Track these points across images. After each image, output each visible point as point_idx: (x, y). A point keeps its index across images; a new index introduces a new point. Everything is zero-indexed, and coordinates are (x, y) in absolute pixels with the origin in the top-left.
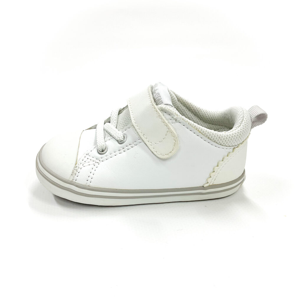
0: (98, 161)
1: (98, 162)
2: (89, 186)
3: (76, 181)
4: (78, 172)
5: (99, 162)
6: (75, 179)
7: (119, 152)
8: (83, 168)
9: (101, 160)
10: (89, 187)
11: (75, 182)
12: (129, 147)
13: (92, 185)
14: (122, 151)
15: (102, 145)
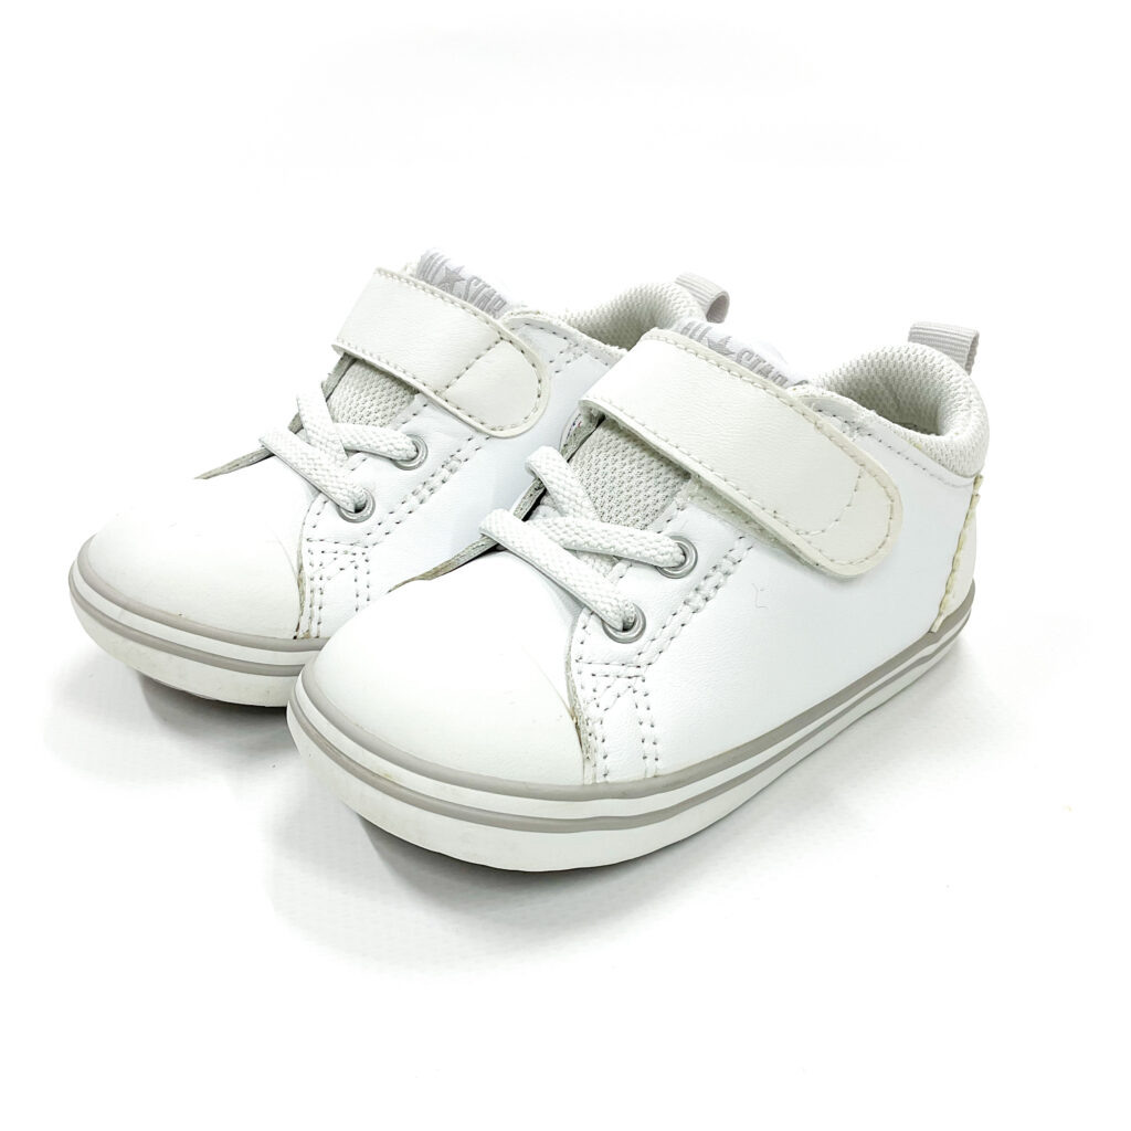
0: (633, 671)
1: (635, 672)
2: (655, 777)
3: (608, 779)
4: (600, 739)
5: (637, 671)
6: (600, 769)
7: (687, 609)
8: (607, 716)
9: (642, 660)
10: (659, 782)
11: (607, 783)
12: (717, 577)
13: (666, 766)
14: (698, 600)
15: (621, 604)
